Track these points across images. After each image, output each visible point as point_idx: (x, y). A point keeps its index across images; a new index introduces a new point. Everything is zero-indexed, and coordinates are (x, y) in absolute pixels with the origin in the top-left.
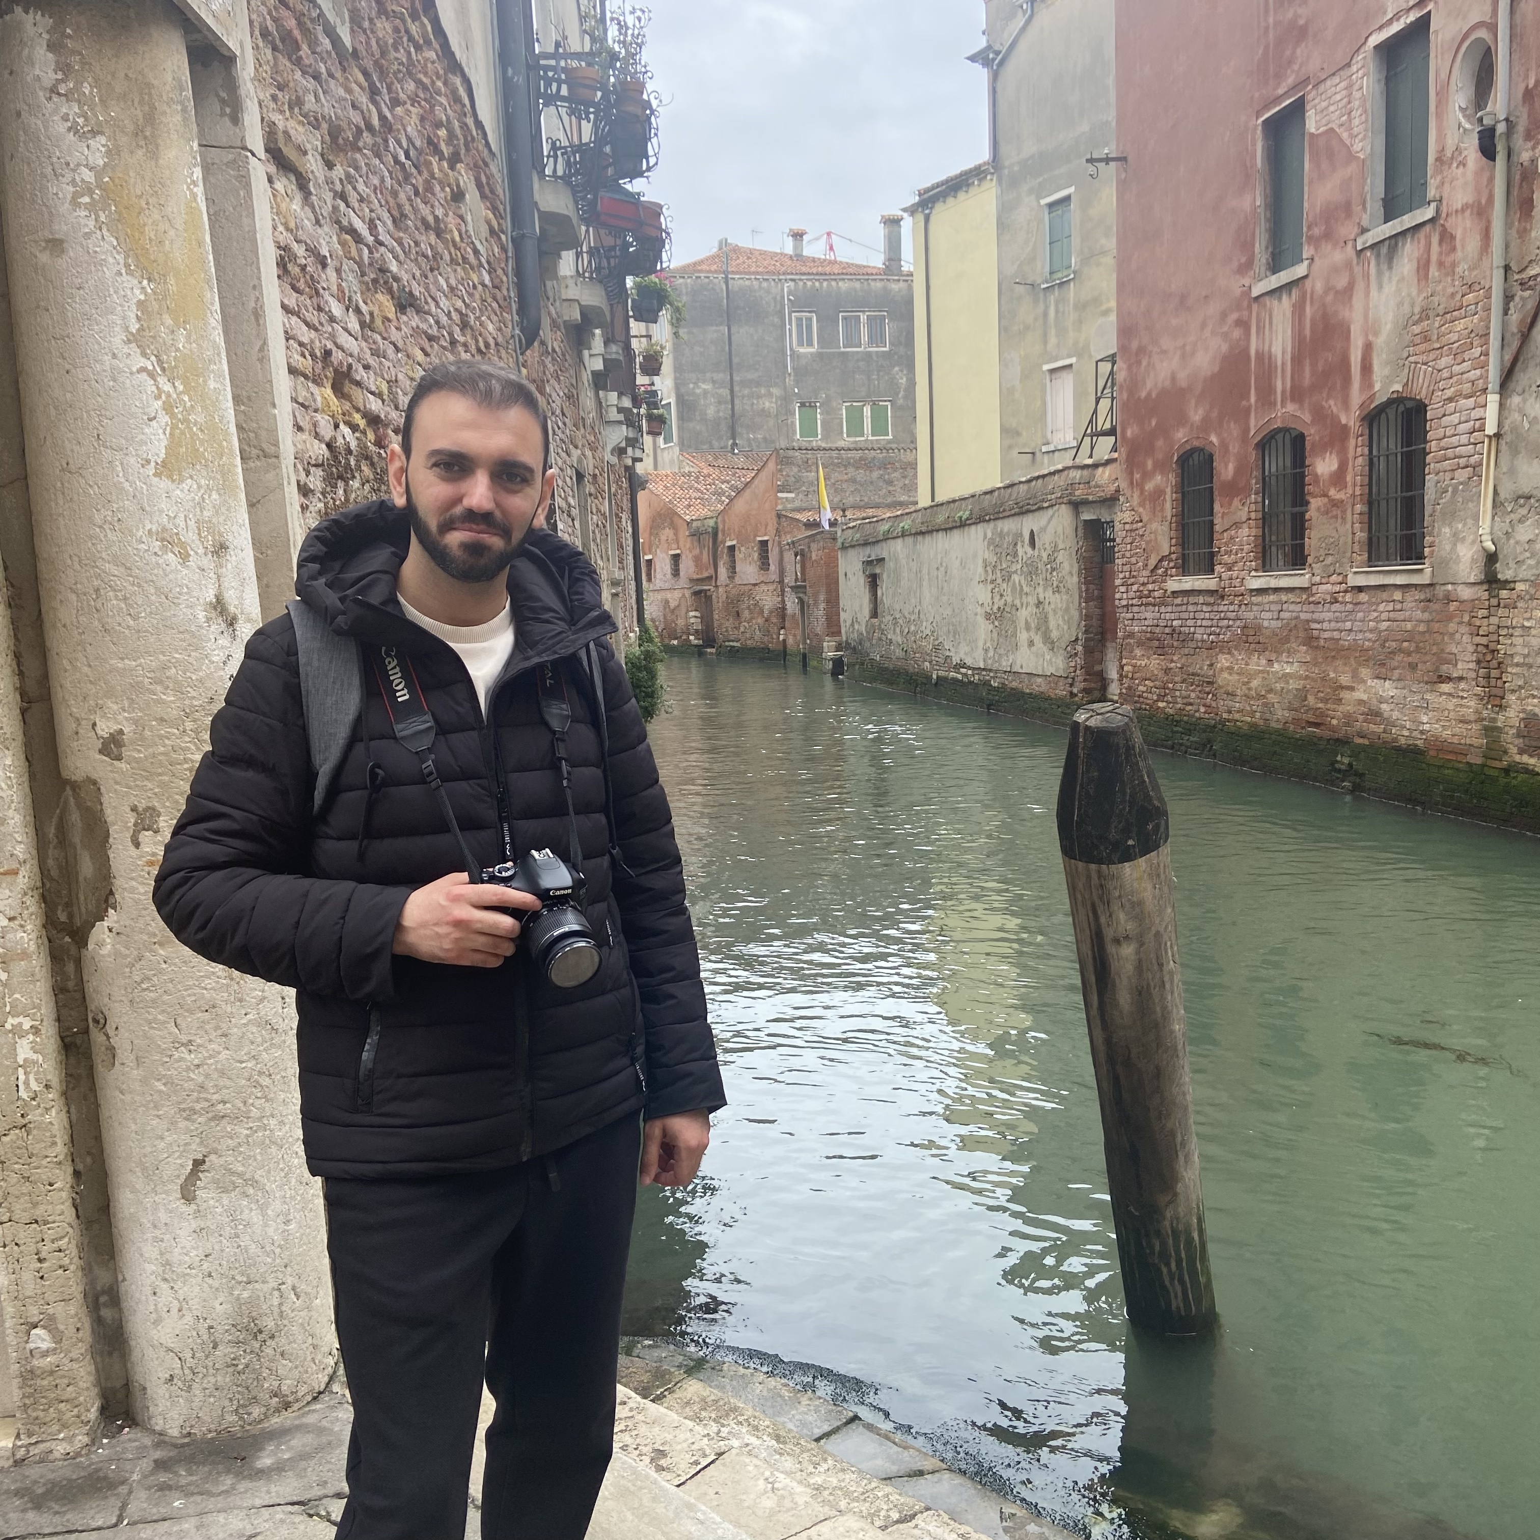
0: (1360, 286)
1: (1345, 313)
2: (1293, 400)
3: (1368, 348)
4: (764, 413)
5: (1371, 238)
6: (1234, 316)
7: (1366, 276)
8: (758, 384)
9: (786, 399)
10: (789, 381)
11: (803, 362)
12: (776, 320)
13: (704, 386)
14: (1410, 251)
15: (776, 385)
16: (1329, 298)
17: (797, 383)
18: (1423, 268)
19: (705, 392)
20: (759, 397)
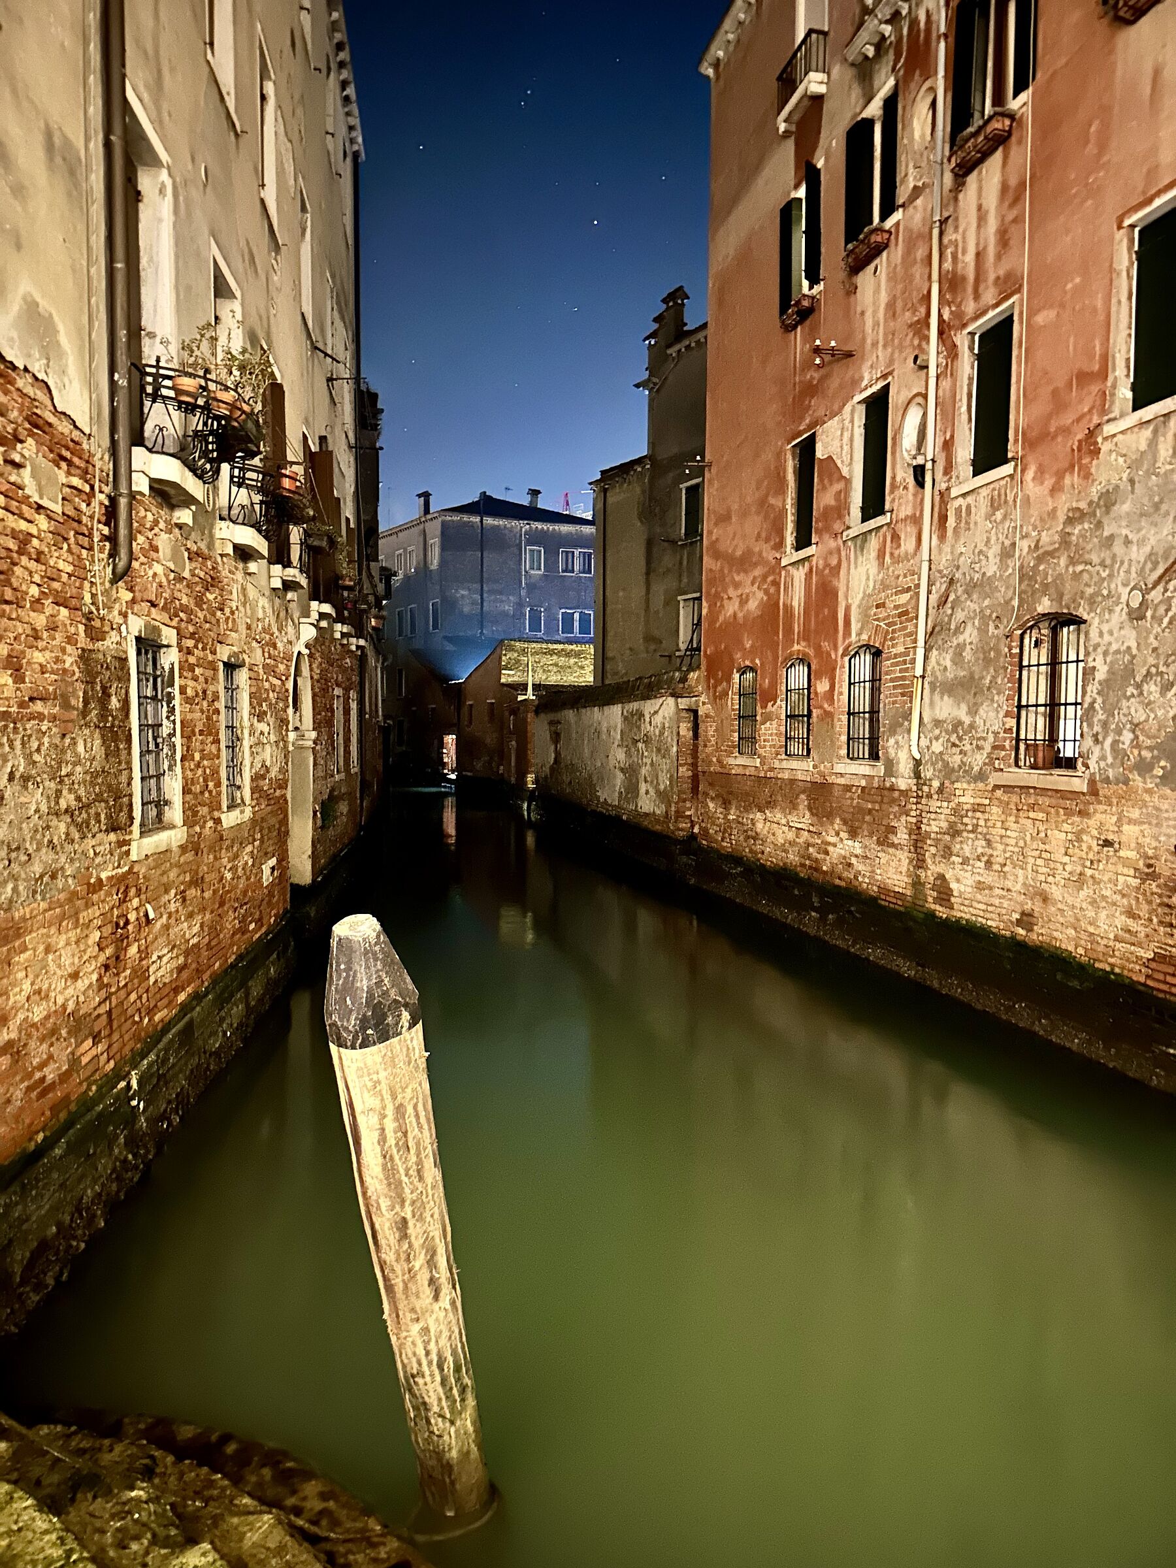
0: (844, 565)
1: (835, 583)
2: (804, 640)
3: (848, 608)
4: (505, 614)
5: (852, 533)
6: (770, 579)
7: (848, 558)
8: (501, 593)
9: (520, 605)
10: (523, 593)
11: (532, 580)
12: (516, 551)
13: (463, 592)
14: (874, 543)
15: (513, 595)
16: (827, 571)
17: (529, 594)
18: (881, 555)
19: (463, 596)
20: (502, 601)
